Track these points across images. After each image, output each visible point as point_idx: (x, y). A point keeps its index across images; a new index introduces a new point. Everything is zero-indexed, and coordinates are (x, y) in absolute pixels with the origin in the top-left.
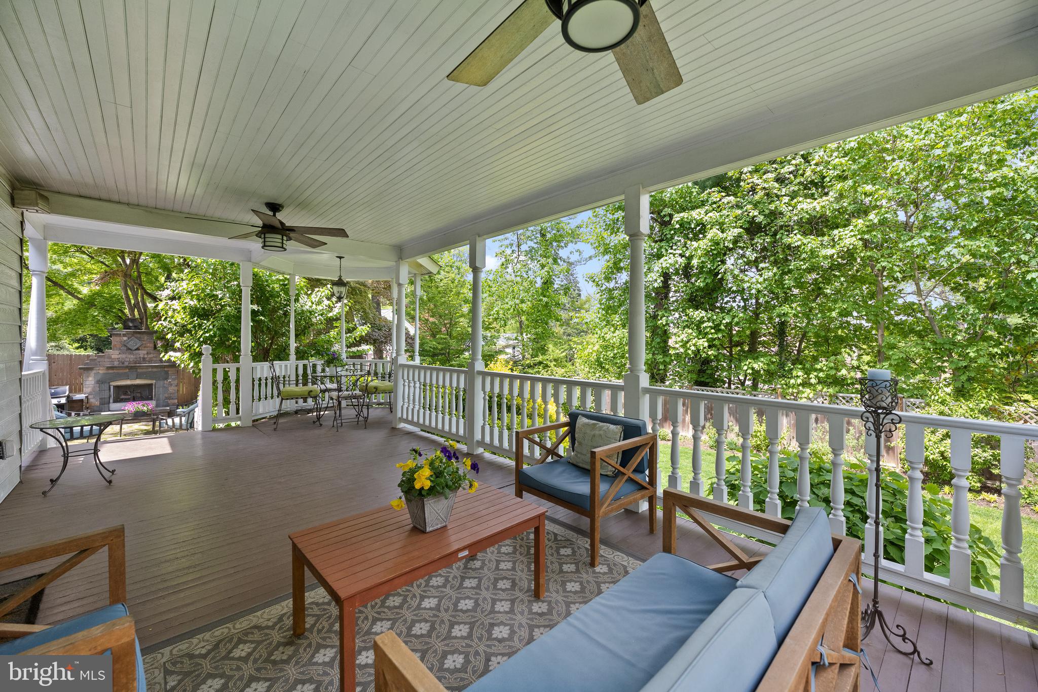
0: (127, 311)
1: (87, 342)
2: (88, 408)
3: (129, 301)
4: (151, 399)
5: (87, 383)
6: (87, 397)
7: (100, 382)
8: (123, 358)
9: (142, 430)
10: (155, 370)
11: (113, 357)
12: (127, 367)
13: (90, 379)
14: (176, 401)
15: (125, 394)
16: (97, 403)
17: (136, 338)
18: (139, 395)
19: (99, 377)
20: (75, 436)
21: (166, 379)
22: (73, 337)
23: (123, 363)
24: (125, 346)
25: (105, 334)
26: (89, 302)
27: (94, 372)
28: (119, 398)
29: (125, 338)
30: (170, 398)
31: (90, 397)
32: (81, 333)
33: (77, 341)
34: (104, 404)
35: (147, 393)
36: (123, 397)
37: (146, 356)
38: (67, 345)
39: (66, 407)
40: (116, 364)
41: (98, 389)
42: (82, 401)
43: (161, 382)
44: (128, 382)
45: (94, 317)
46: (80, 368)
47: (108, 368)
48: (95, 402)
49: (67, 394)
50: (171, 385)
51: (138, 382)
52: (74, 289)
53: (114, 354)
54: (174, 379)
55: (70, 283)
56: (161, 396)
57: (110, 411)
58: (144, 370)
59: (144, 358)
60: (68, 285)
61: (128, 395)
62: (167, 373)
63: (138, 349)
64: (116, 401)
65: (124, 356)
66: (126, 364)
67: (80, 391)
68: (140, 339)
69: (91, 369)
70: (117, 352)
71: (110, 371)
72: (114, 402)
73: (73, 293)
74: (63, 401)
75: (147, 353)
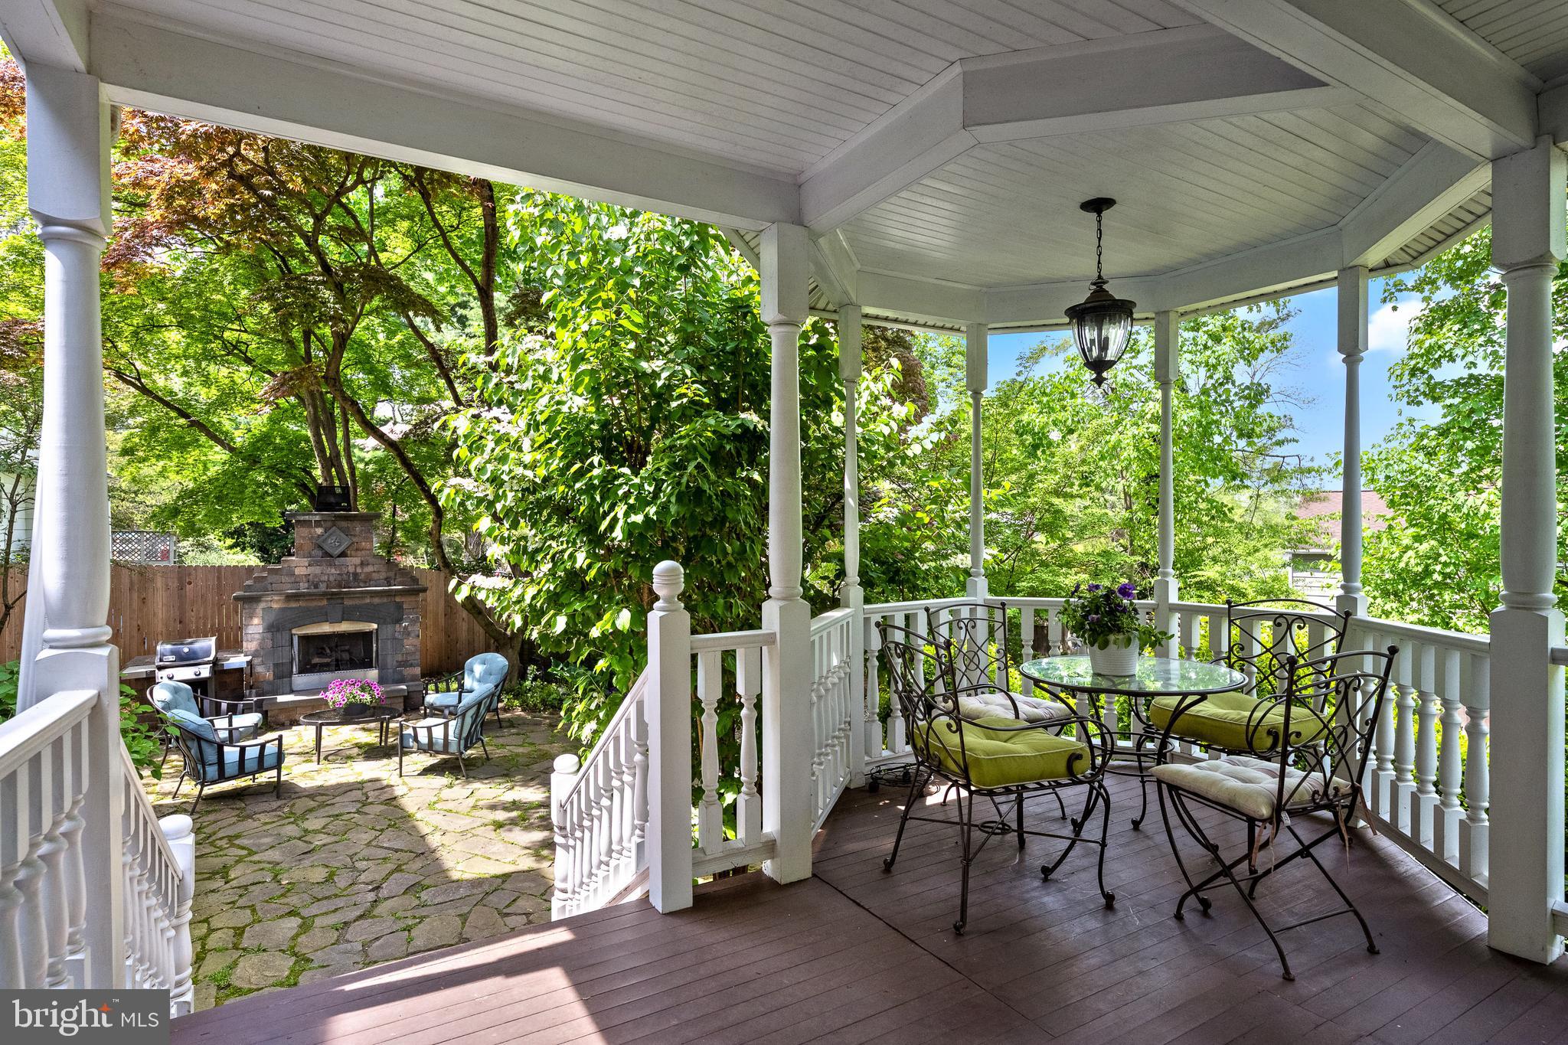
0: (317, 473)
1: (245, 536)
2: (251, 688)
3: (322, 450)
4: (369, 666)
5: (251, 630)
6: (250, 663)
7: (274, 628)
8: (316, 575)
9: (359, 746)
10: (376, 600)
11: (297, 571)
12: (324, 594)
13: (256, 621)
14: (418, 671)
15: (321, 653)
16: (269, 675)
17: (340, 529)
18: (346, 656)
19: (272, 618)
20: (228, 772)
21: (399, 621)
22: (225, 529)
23: (316, 586)
24: (320, 547)
25: (277, 523)
26: (251, 457)
27: (262, 605)
28: (309, 662)
29: (319, 531)
30: (404, 664)
31: (256, 661)
32: (236, 521)
33: (231, 535)
34: (282, 679)
35: (359, 651)
36: (316, 660)
37: (359, 570)
38: (216, 543)
39: (211, 688)
40: (303, 588)
41: (269, 644)
42: (240, 671)
43: (390, 628)
44: (326, 628)
45: (259, 485)
46: (237, 599)
47: (290, 598)
48: (264, 672)
49: (211, 658)
50: (409, 634)
51: (345, 627)
52: (222, 433)
53: (299, 565)
54: (413, 622)
55: (215, 420)
56: (389, 660)
57: (292, 692)
58: (357, 602)
59: (355, 574)
60: (214, 424)
61: (326, 656)
62: (399, 607)
63: (343, 554)
64: (306, 668)
65: (317, 570)
66: (323, 588)
67: (236, 646)
68: (347, 532)
69: (255, 600)
70: (305, 561)
71: (294, 605)
72: (301, 671)
73: (223, 442)
74: (205, 672)
75: (362, 564)
